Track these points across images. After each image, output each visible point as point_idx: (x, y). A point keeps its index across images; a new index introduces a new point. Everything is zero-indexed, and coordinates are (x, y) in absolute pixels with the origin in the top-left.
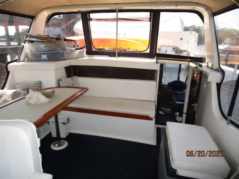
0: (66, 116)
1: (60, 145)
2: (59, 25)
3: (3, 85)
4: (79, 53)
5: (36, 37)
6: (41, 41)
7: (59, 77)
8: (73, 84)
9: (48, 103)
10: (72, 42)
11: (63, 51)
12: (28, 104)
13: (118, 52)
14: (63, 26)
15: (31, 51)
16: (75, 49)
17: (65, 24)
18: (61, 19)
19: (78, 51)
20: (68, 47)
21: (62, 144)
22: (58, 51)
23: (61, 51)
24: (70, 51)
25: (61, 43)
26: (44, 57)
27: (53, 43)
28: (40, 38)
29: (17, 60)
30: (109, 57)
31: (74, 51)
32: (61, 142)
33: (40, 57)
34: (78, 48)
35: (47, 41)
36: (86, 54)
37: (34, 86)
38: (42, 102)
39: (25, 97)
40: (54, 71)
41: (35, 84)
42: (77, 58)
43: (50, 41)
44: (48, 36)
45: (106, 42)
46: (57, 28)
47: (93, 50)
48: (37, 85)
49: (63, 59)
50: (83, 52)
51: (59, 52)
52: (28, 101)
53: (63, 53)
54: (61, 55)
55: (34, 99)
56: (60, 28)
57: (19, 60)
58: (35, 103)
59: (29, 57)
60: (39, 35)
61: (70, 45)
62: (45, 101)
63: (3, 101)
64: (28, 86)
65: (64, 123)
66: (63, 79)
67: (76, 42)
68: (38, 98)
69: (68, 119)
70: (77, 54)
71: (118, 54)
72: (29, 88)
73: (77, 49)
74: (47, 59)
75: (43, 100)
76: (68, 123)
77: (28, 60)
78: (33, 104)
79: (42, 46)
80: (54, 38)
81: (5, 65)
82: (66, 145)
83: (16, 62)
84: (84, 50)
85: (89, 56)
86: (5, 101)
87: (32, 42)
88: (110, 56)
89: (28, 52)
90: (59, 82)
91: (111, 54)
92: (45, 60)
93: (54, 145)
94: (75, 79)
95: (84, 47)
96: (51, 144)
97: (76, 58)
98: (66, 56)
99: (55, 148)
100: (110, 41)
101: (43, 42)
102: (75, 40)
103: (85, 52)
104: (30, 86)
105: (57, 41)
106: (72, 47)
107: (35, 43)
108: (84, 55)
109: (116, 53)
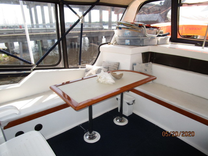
0: (132, 97)
1: (121, 121)
2: (159, 12)
3: (94, 62)
4: (161, 40)
5: (123, 24)
6: (126, 28)
7: (134, 61)
8: (146, 70)
9: (112, 84)
10: (155, 29)
11: (143, 38)
12: (98, 82)
13: (206, 42)
14: (162, 12)
15: (119, 36)
16: (157, 35)
17: (164, 10)
18: (162, 5)
19: (160, 38)
20: (148, 34)
21: (123, 120)
22: (139, 37)
23: (142, 38)
24: (150, 38)
25: (143, 30)
26: (128, 42)
27: (135, 29)
28: (127, 25)
29: (108, 43)
30: (195, 46)
31: (154, 38)
32: (122, 119)
33: (125, 42)
34: (161, 35)
35: (131, 28)
36: (169, 41)
37: (114, 66)
38: (109, 82)
39: (97, 76)
40: (130, 56)
41: (115, 64)
42: (158, 44)
43: (134, 28)
44: (133, 23)
45: (195, 29)
46: (156, 15)
47: (178, 38)
48: (115, 66)
49: (142, 45)
50: (166, 39)
51: (140, 39)
52: (98, 79)
53: (143, 39)
54: (141, 41)
55: (103, 78)
56: (159, 14)
57: (110, 43)
58: (103, 82)
59: (117, 41)
60: (126, 22)
61: (153, 32)
62: (111, 82)
63: (89, 74)
64: (109, 65)
65: (129, 104)
66: (137, 64)
67: (159, 29)
68: (105, 78)
69: (134, 101)
70: (158, 41)
71: (205, 44)
72: (109, 67)
73: (159, 36)
74: (129, 44)
75: (109, 81)
76: (132, 104)
77: (115, 43)
78: (101, 82)
79: (127, 32)
80: (137, 25)
81: (99, 46)
82: (126, 122)
83: (107, 45)
84: (168, 37)
85: (172, 43)
86: (91, 74)
87: (120, 28)
88: (197, 45)
89: (117, 37)
90: (134, 66)
91: (198, 44)
92: (127, 45)
93: (117, 120)
94: (149, 65)
95: (169, 34)
96: (115, 118)
97: (156, 45)
98: (145, 43)
99: (117, 122)
100: (201, 28)
101: (128, 28)
102: (159, 27)
103: (169, 39)
104: (110, 66)
105: (139, 28)
106: (154, 34)
107: (123, 30)
108: (166, 42)
109: (203, 41)
